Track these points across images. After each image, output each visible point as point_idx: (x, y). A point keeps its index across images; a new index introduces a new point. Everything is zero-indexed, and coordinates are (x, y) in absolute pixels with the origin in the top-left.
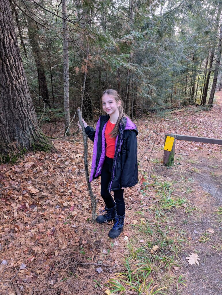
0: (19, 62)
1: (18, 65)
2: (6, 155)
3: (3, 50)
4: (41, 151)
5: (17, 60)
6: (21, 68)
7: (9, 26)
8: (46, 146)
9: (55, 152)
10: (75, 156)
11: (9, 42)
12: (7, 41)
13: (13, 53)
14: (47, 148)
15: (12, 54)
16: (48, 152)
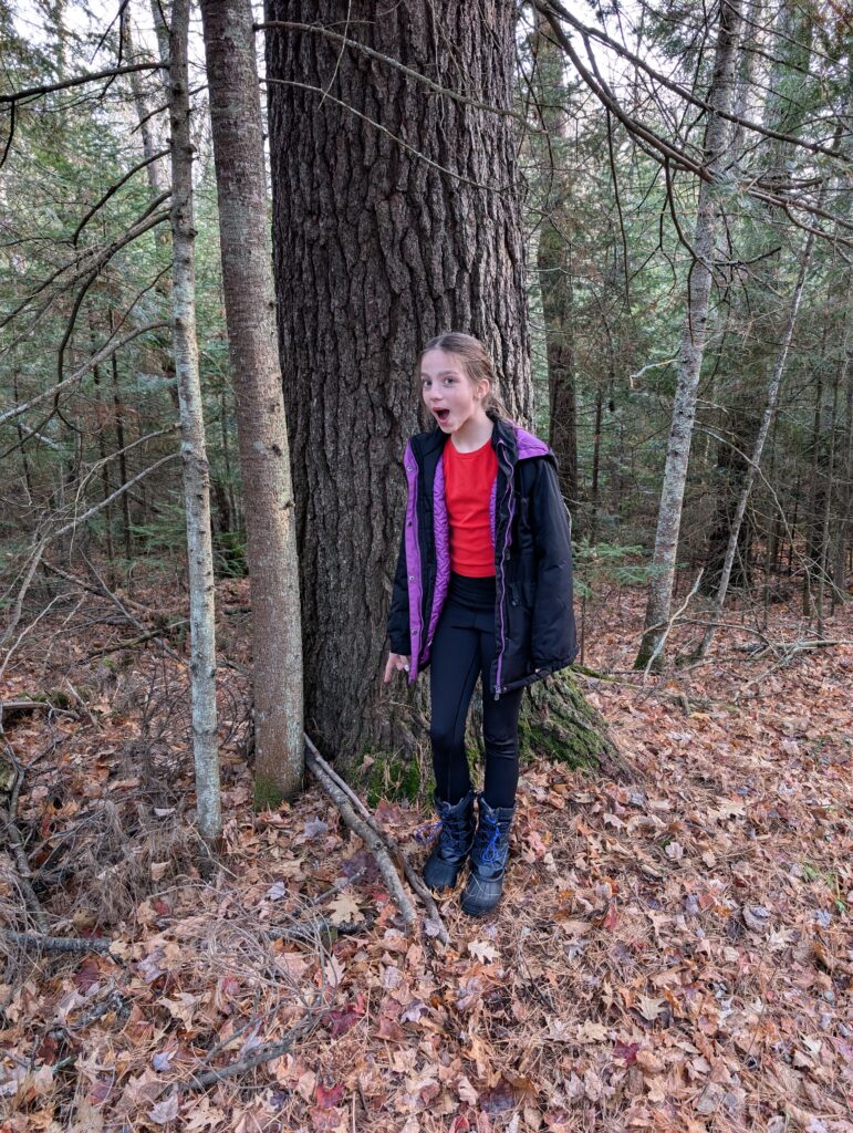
0: (520, 357)
1: (515, 369)
2: (407, 761)
3: (468, 308)
4: (556, 762)
5: (512, 348)
6: (525, 380)
7: (507, 209)
8: (578, 736)
9: (618, 774)
10: (713, 814)
11: (494, 273)
12: (488, 272)
13: (503, 320)
14: (584, 751)
15: (497, 322)
16: (587, 771)
